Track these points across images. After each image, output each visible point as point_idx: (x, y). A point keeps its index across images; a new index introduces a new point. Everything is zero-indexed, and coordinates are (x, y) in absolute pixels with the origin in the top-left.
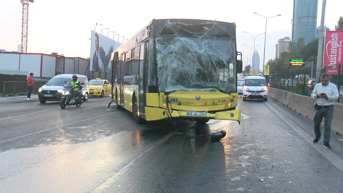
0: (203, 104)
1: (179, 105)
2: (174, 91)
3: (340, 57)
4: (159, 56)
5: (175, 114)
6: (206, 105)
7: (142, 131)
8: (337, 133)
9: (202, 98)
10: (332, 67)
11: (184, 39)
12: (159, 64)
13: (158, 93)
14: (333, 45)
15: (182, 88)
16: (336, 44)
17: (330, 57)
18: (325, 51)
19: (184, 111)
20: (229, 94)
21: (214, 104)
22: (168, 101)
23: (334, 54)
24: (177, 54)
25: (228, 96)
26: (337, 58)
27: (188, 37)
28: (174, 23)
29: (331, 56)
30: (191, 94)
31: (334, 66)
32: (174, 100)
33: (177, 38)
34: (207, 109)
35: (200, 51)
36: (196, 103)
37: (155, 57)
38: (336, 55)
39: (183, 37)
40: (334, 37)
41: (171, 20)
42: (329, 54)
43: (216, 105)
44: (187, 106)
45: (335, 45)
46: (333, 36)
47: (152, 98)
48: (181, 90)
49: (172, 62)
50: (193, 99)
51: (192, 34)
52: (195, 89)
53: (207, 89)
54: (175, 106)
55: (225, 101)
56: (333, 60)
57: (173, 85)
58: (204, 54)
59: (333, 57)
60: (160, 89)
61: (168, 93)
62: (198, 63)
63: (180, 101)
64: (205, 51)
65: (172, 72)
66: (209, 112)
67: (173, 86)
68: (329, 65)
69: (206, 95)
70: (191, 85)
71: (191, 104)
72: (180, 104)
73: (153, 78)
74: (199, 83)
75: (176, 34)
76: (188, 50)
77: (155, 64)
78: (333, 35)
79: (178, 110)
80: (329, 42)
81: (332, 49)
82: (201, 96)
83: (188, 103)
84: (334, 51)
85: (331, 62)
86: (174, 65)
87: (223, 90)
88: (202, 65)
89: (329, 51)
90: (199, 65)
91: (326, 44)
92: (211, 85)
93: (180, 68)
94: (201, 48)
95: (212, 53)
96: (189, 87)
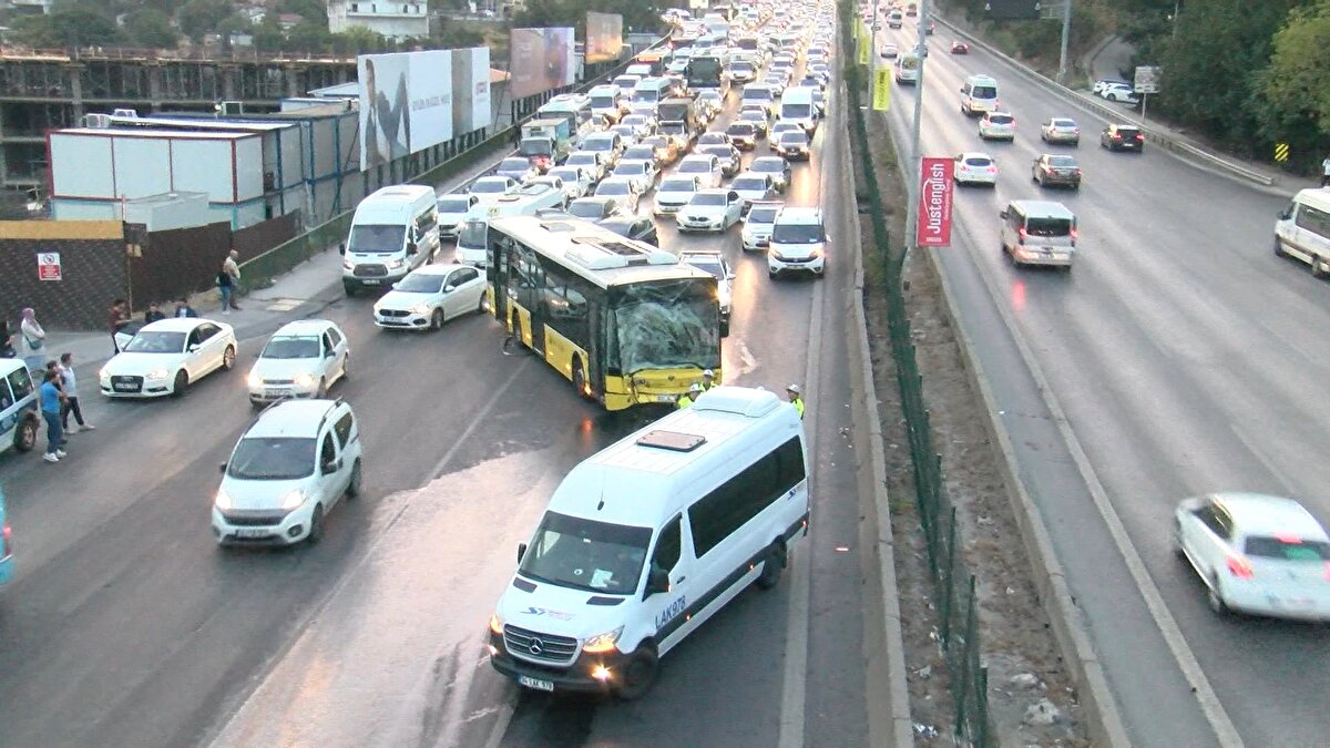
0: (679, 385)
1: (647, 387)
2: (639, 371)
4: (621, 332)
5: (643, 399)
6: (681, 386)
7: (597, 418)
9: (676, 377)
10: (932, 230)
11: (653, 306)
12: (622, 341)
13: (621, 376)
15: (648, 364)
17: (930, 211)
19: (654, 395)
22: (633, 384)
23: (936, 206)
24: (641, 324)
26: (943, 215)
27: (655, 302)
28: (639, 288)
29: (932, 208)
30: (661, 374)
32: (641, 382)
33: (642, 305)
35: (672, 320)
36: (671, 383)
37: (616, 332)
38: (940, 208)
39: (649, 302)
41: (634, 284)
44: (657, 390)
47: (612, 383)
48: (650, 369)
49: (637, 334)
50: (665, 380)
51: (661, 298)
52: (668, 367)
53: (682, 366)
54: (643, 388)
57: (638, 361)
58: (678, 323)
60: (624, 370)
61: (633, 374)
62: (670, 335)
63: (648, 383)
64: (679, 319)
65: (637, 347)
67: (639, 364)
68: (929, 227)
69: (680, 373)
70: (662, 362)
71: (662, 386)
73: (613, 357)
74: (672, 359)
75: (641, 301)
76: (658, 319)
77: (616, 340)
79: (646, 394)
82: (674, 374)
83: (659, 385)
86: (640, 338)
88: (675, 336)
89: (929, 198)
90: (672, 338)
91: (923, 181)
92: (686, 361)
93: (648, 342)
94: (673, 316)
95: (685, 320)
96: (660, 363)
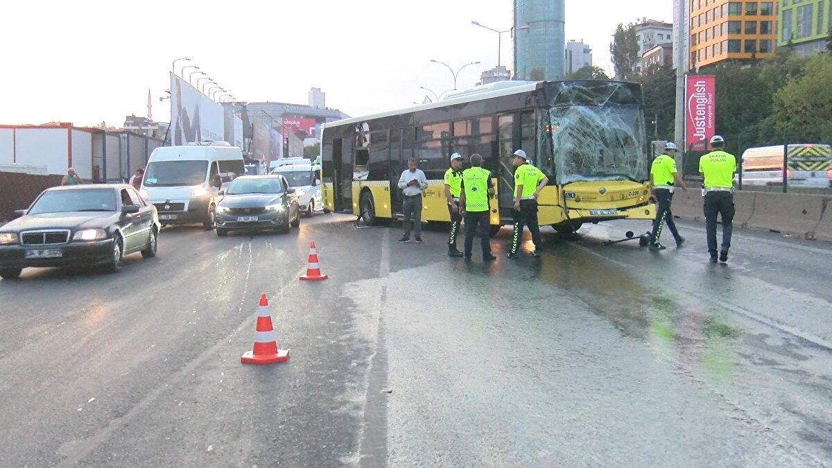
0: (610, 199)
1: (576, 201)
2: (570, 183)
3: (710, 121)
4: (554, 135)
5: (573, 215)
6: (612, 200)
8: (772, 231)
9: (607, 190)
10: (699, 137)
11: (581, 108)
12: (556, 145)
13: (555, 186)
14: (699, 101)
15: (580, 177)
16: (703, 99)
17: (695, 122)
18: (688, 111)
19: (584, 209)
20: (642, 182)
21: (623, 198)
24: (573, 130)
25: (640, 186)
26: (707, 123)
27: (585, 105)
29: (697, 119)
30: (590, 186)
31: (702, 137)
32: (571, 195)
33: (572, 107)
34: (614, 205)
35: (603, 125)
36: (600, 197)
38: (704, 118)
39: (579, 105)
40: (700, 87)
42: (694, 117)
43: (626, 199)
44: (588, 203)
45: (701, 101)
46: (697, 85)
48: (579, 181)
49: (568, 140)
50: (596, 193)
51: (590, 101)
52: (597, 178)
53: (613, 178)
54: (571, 203)
55: (637, 193)
56: (701, 126)
57: (568, 173)
58: (609, 128)
59: (700, 121)
60: (557, 179)
61: (565, 185)
62: (601, 142)
63: (578, 197)
64: (609, 125)
65: (566, 155)
66: (618, 209)
67: (567, 175)
68: (695, 135)
69: (612, 186)
70: (592, 173)
71: (593, 200)
72: (578, 200)
73: (547, 164)
74: (601, 170)
75: (571, 102)
76: (588, 123)
77: (550, 143)
78: (697, 83)
79: (576, 209)
80: (693, 95)
81: (698, 108)
82: (605, 187)
83: (590, 199)
84: (700, 111)
85: (698, 130)
86: (569, 145)
87: (633, 177)
88: (606, 143)
89: (694, 110)
90: (603, 145)
91: (688, 99)
92: (617, 172)
93: (577, 150)
94: (603, 121)
95: (617, 127)
96: (589, 175)
